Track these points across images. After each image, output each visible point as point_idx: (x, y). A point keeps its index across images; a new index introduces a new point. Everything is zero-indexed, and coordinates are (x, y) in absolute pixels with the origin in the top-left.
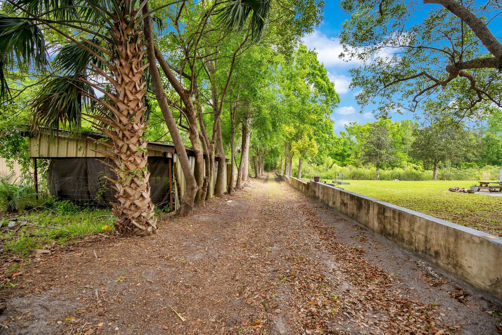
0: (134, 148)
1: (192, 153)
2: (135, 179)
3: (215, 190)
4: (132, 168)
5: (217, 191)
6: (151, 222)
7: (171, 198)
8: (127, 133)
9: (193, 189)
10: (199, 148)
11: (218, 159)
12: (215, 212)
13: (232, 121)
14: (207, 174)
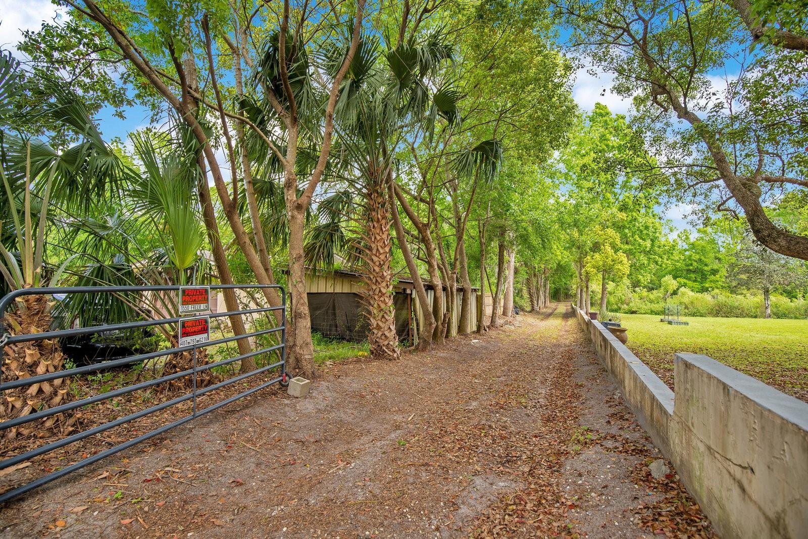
0: (384, 291)
1: (430, 287)
2: (385, 315)
3: (459, 327)
4: (383, 306)
5: (461, 329)
6: (396, 349)
7: (410, 333)
8: (379, 279)
9: (431, 324)
10: (438, 282)
11: (461, 290)
12: (455, 350)
13: (481, 241)
14: (448, 310)
